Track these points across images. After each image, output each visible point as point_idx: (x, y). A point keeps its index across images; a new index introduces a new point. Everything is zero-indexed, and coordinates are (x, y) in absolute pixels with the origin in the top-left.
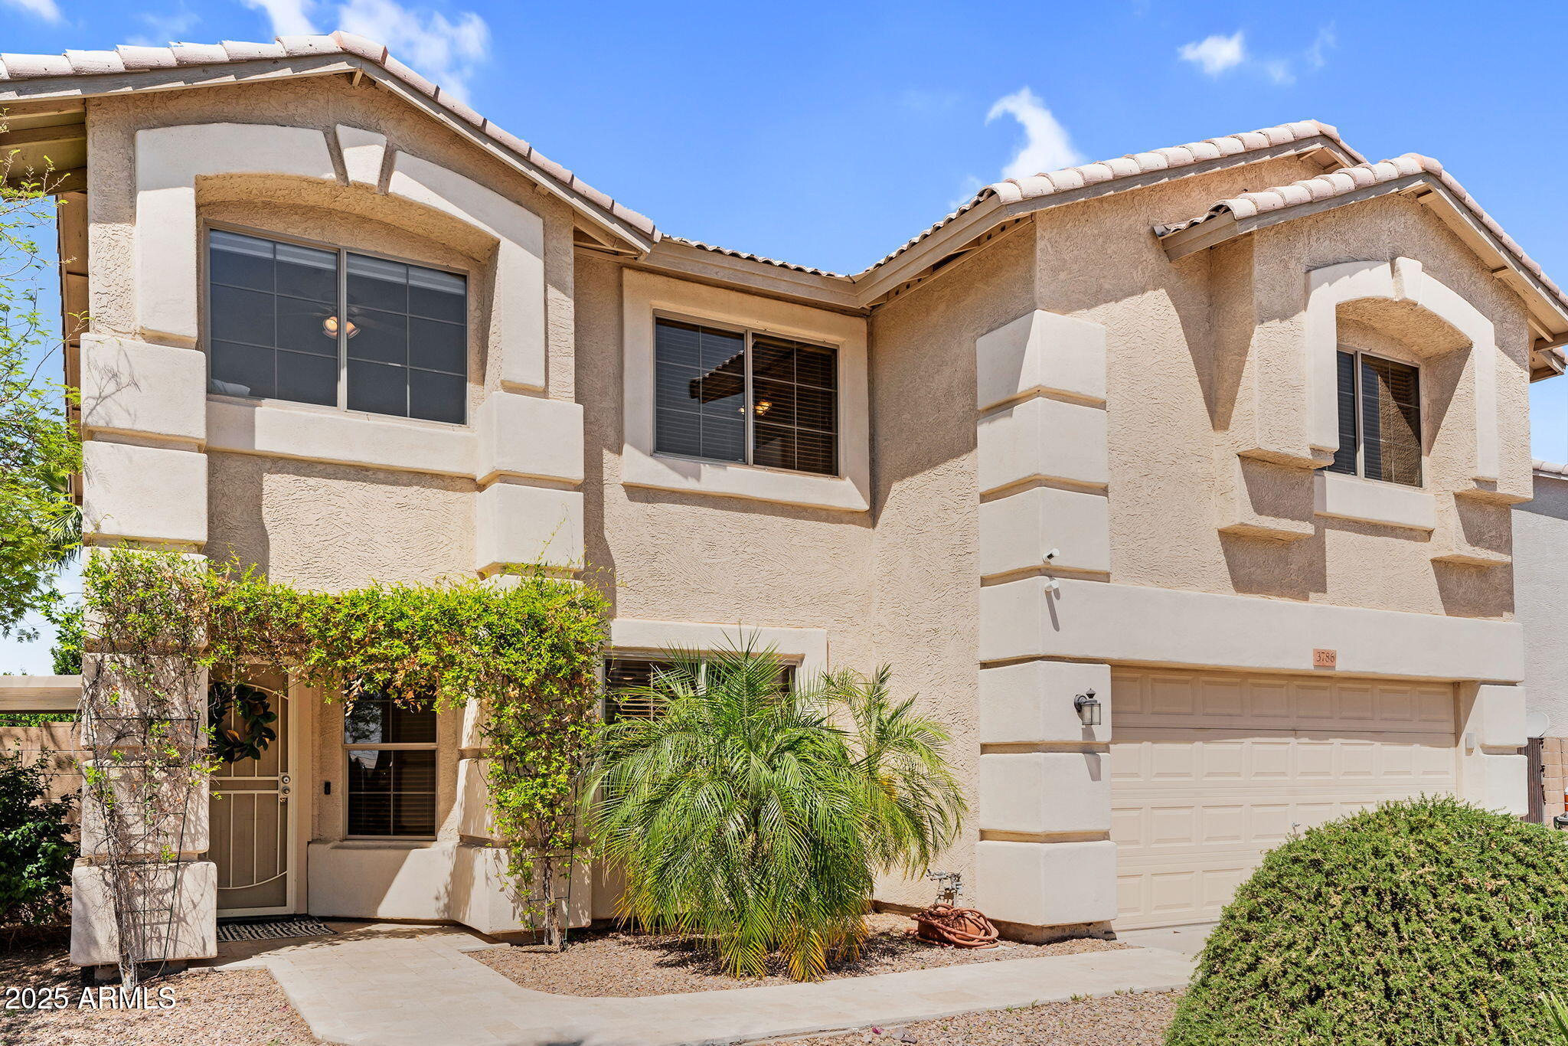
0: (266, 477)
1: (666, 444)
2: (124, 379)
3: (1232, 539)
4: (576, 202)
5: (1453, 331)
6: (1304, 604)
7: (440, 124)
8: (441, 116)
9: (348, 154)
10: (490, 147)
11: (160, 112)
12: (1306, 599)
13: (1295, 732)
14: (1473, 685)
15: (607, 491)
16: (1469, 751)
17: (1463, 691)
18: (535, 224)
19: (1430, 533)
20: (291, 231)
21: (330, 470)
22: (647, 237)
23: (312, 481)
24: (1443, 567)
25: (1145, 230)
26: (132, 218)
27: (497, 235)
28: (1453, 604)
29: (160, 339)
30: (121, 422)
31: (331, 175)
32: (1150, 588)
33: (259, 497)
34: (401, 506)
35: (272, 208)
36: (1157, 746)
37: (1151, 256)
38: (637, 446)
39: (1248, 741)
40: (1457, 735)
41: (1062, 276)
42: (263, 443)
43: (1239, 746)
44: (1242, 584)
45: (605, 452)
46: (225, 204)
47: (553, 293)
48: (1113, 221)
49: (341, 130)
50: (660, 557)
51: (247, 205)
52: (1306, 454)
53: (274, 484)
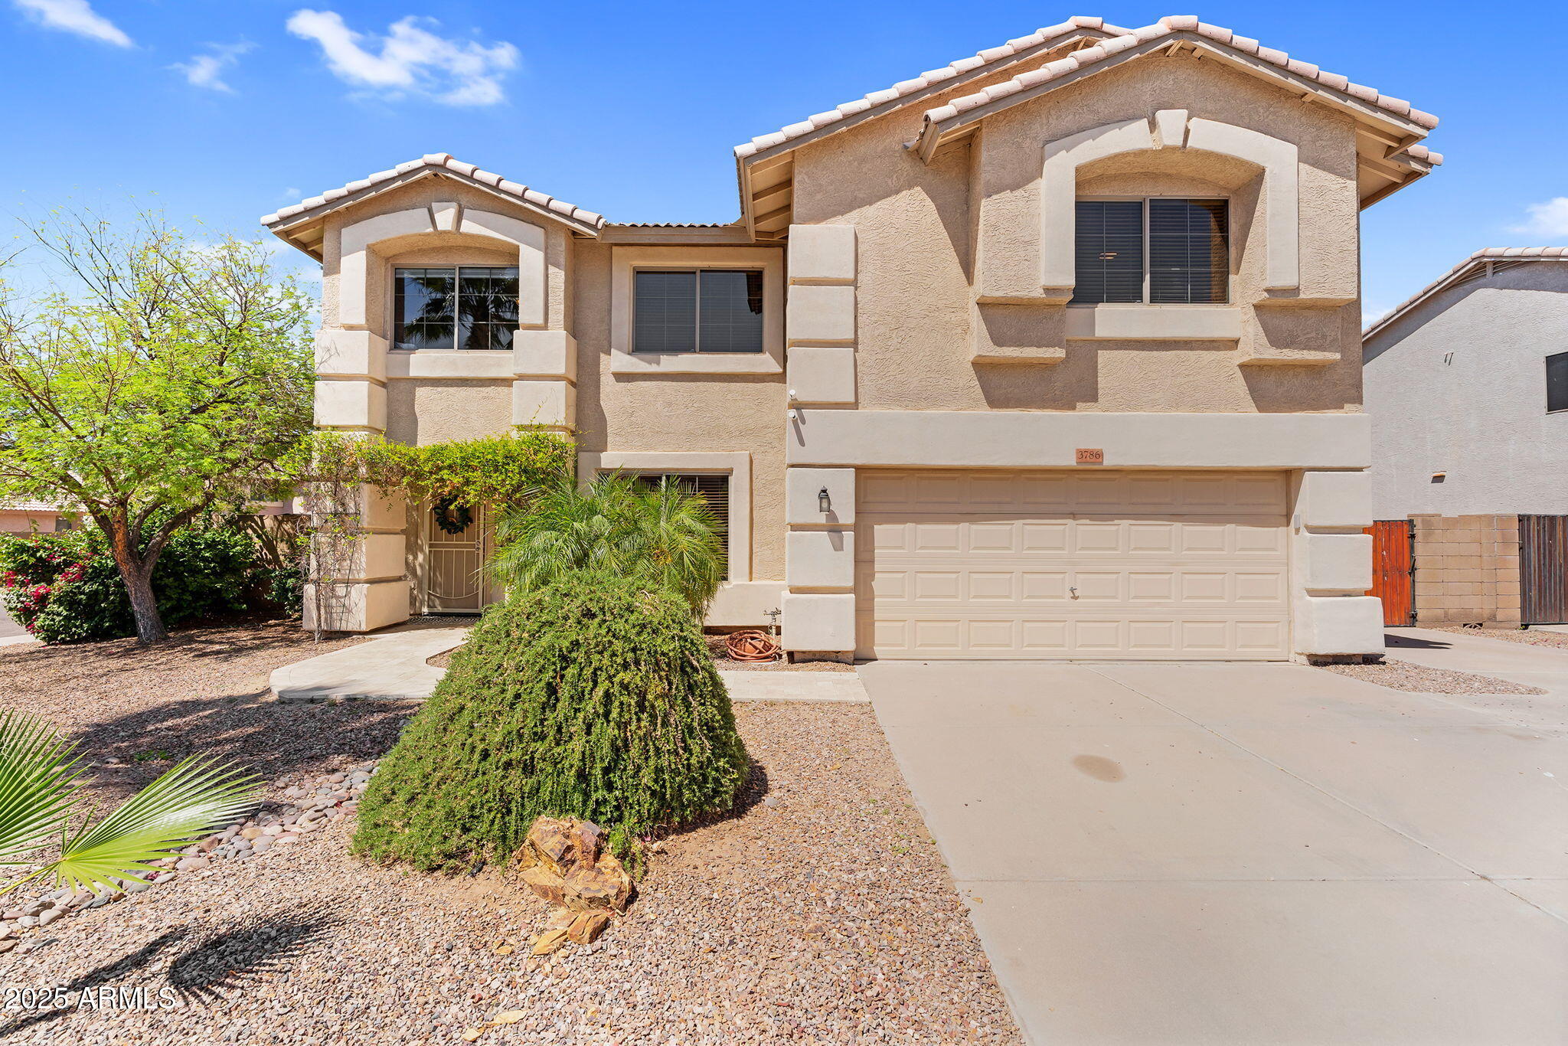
0: (417, 389)
1: (641, 346)
2: (333, 351)
3: (983, 367)
4: (552, 216)
5: (1239, 163)
6: (1070, 413)
7: (478, 190)
8: (477, 185)
9: (437, 216)
10: (503, 196)
11: (355, 218)
12: (1074, 408)
13: (1074, 516)
14: (1301, 471)
15: (602, 379)
16: (1297, 531)
17: (1293, 478)
18: (539, 232)
19: (1236, 342)
20: (431, 262)
21: (449, 382)
22: (594, 227)
23: (440, 389)
24: (1251, 371)
25: (898, 147)
26: (339, 272)
27: (517, 243)
28: (1263, 402)
29: (351, 328)
30: (330, 371)
31: (431, 230)
32: (898, 411)
33: (413, 400)
34: (484, 398)
35: (423, 252)
36: (922, 527)
37: (906, 166)
38: (619, 349)
39: (1019, 523)
40: (1288, 516)
41: (819, 197)
42: (414, 372)
43: (1009, 527)
44: (993, 402)
45: (602, 355)
46: (400, 254)
47: (552, 269)
48: (867, 147)
49: (434, 205)
50: (635, 414)
51: (412, 253)
52: (1038, 293)
53: (421, 393)
